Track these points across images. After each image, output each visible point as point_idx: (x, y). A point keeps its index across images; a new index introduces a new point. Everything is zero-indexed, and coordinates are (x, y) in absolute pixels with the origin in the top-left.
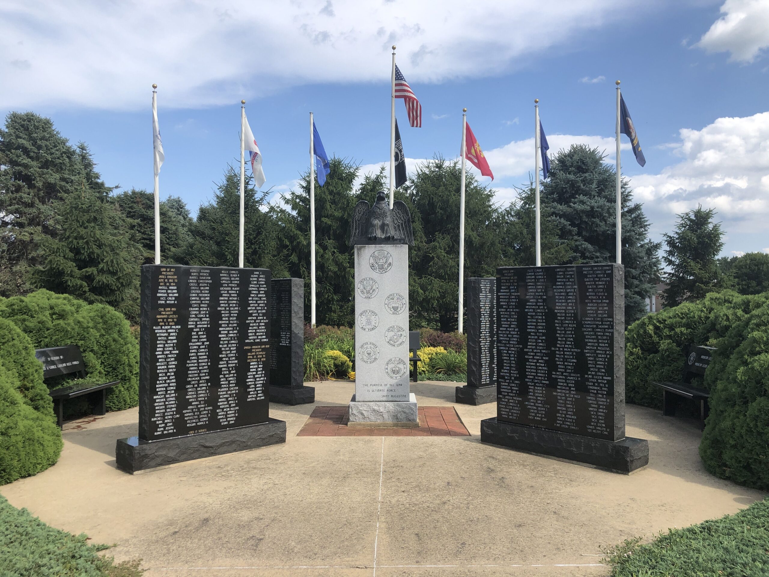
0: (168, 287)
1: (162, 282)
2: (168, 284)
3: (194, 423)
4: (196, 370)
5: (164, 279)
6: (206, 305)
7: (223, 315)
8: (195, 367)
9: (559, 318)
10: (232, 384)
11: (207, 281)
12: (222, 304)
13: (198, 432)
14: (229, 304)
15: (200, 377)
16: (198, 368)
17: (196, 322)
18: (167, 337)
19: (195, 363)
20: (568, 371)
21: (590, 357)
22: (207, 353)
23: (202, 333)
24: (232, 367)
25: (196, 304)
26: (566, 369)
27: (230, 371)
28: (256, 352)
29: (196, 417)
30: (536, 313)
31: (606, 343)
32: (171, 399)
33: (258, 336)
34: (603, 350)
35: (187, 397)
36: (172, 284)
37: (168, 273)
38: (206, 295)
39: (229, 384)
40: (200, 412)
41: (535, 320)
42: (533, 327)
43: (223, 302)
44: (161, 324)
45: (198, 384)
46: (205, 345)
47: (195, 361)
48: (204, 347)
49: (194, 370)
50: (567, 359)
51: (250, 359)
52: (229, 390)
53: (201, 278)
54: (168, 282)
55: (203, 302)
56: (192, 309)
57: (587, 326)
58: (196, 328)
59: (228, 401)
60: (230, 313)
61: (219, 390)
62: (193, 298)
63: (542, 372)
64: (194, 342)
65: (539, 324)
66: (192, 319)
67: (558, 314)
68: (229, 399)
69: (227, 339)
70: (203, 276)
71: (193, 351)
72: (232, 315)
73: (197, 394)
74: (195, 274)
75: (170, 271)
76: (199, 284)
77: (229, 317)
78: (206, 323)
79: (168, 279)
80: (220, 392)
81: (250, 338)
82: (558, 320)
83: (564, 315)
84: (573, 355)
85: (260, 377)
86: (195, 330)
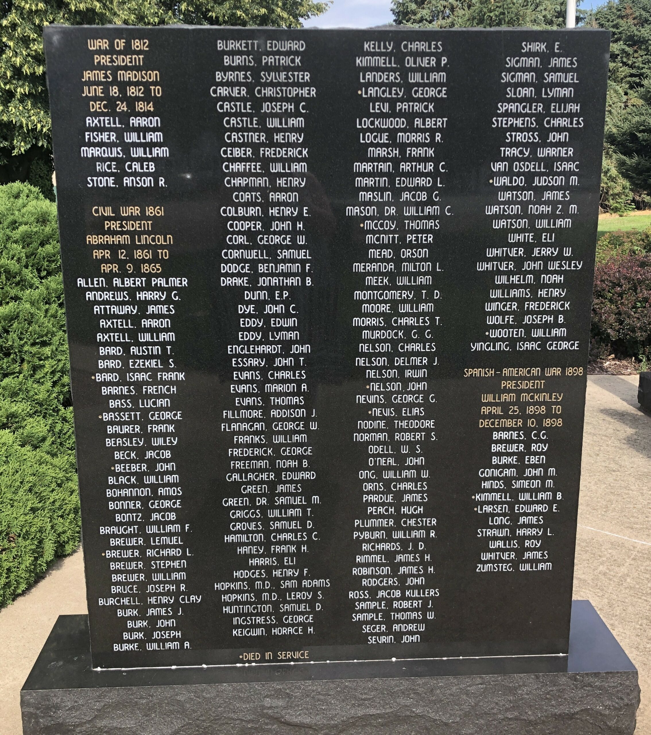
0: (124, 118)
1: (95, 99)
2: (122, 107)
3: (259, 626)
4: (259, 446)
5: (106, 86)
6: (294, 197)
7: (370, 238)
8: (256, 433)
10: (409, 504)
11: (294, 92)
12: (367, 189)
13: (275, 659)
14: (397, 192)
15: (278, 472)
16: (269, 438)
17: (254, 264)
18: (136, 319)
19: (256, 420)
22: (304, 387)
23: (279, 309)
24: (411, 444)
25: (247, 189)
27: (400, 459)
28: (518, 392)
29: (267, 608)
32: (165, 540)
33: (528, 328)
35: (229, 539)
36: (140, 106)
37: (120, 61)
38: (293, 152)
39: (398, 503)
40: (282, 593)
43: (370, 182)
44: (106, 268)
45: (271, 495)
46: (296, 357)
47: (256, 414)
48: (288, 361)
49: (253, 445)
51: (490, 416)
52: (398, 527)
53: (265, 77)
54: (124, 98)
55: (281, 182)
56: (231, 211)
58: (254, 286)
59: (395, 567)
60: (402, 230)
61: (357, 522)
62: (235, 167)
64: (248, 343)
66: (235, 254)
68: (399, 558)
69: (390, 334)
70: (277, 69)
71: (246, 375)
72: (411, 238)
73: (267, 532)
74: (238, 60)
75: (128, 50)
76: (257, 104)
77: (396, 248)
78: (295, 268)
79: (123, 86)
80: (361, 530)
81: (494, 334)
85: (537, 491)
86: (248, 295)
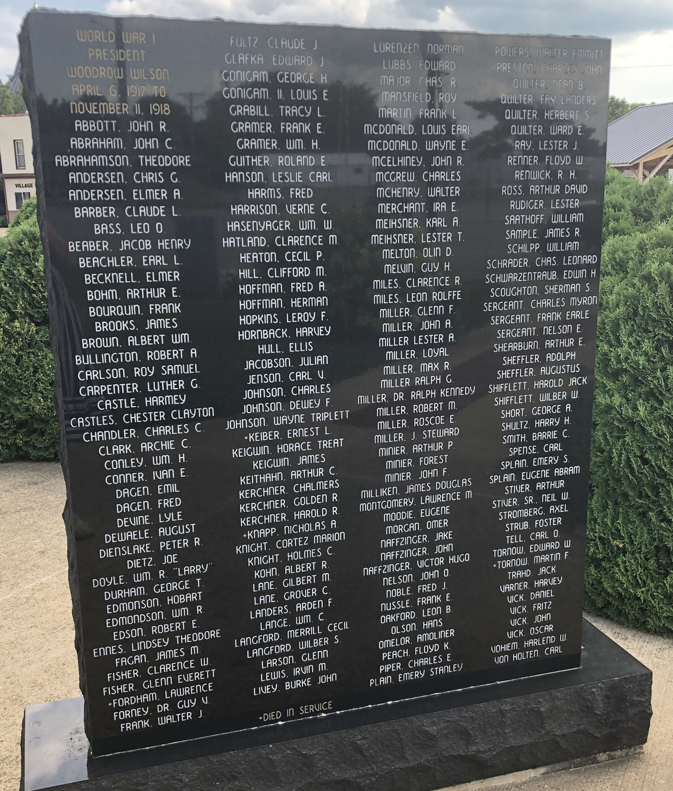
9: (390, 268)
20: (425, 474)
21: (509, 407)
26: (416, 470)
30: (280, 252)
31: (570, 349)
34: (556, 377)
41: (275, 287)
42: (266, 319)
50: (419, 430)
57: (505, 292)
63: (317, 499)
65: (296, 302)
67: (388, 253)
82: (386, 277)
83: (410, 252)
84: (445, 412)
